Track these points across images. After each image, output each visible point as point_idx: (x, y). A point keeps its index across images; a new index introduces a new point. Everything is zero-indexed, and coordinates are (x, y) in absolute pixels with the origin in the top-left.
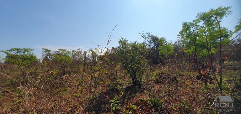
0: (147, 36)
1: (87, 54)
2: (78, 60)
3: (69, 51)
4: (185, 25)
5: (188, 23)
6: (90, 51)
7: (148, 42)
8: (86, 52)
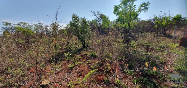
0: (97, 14)
1: (49, 28)
2: (40, 33)
3: (31, 25)
4: (115, 7)
5: (117, 6)
6: (51, 26)
7: (98, 19)
8: (47, 26)
